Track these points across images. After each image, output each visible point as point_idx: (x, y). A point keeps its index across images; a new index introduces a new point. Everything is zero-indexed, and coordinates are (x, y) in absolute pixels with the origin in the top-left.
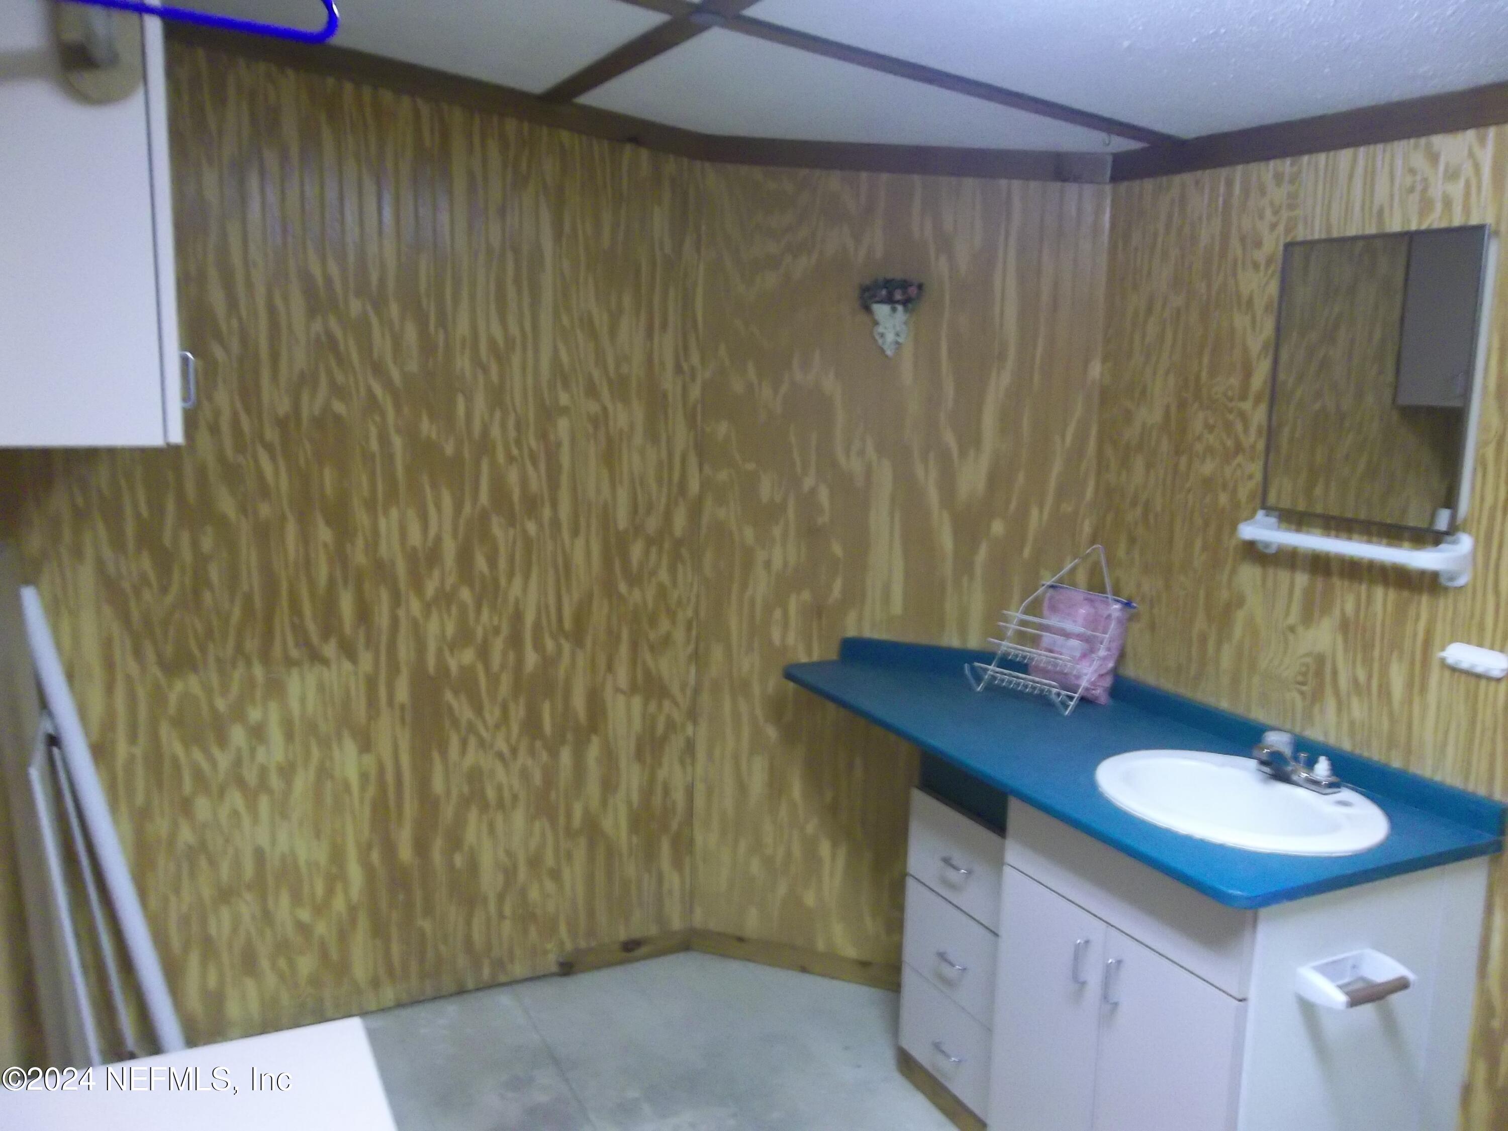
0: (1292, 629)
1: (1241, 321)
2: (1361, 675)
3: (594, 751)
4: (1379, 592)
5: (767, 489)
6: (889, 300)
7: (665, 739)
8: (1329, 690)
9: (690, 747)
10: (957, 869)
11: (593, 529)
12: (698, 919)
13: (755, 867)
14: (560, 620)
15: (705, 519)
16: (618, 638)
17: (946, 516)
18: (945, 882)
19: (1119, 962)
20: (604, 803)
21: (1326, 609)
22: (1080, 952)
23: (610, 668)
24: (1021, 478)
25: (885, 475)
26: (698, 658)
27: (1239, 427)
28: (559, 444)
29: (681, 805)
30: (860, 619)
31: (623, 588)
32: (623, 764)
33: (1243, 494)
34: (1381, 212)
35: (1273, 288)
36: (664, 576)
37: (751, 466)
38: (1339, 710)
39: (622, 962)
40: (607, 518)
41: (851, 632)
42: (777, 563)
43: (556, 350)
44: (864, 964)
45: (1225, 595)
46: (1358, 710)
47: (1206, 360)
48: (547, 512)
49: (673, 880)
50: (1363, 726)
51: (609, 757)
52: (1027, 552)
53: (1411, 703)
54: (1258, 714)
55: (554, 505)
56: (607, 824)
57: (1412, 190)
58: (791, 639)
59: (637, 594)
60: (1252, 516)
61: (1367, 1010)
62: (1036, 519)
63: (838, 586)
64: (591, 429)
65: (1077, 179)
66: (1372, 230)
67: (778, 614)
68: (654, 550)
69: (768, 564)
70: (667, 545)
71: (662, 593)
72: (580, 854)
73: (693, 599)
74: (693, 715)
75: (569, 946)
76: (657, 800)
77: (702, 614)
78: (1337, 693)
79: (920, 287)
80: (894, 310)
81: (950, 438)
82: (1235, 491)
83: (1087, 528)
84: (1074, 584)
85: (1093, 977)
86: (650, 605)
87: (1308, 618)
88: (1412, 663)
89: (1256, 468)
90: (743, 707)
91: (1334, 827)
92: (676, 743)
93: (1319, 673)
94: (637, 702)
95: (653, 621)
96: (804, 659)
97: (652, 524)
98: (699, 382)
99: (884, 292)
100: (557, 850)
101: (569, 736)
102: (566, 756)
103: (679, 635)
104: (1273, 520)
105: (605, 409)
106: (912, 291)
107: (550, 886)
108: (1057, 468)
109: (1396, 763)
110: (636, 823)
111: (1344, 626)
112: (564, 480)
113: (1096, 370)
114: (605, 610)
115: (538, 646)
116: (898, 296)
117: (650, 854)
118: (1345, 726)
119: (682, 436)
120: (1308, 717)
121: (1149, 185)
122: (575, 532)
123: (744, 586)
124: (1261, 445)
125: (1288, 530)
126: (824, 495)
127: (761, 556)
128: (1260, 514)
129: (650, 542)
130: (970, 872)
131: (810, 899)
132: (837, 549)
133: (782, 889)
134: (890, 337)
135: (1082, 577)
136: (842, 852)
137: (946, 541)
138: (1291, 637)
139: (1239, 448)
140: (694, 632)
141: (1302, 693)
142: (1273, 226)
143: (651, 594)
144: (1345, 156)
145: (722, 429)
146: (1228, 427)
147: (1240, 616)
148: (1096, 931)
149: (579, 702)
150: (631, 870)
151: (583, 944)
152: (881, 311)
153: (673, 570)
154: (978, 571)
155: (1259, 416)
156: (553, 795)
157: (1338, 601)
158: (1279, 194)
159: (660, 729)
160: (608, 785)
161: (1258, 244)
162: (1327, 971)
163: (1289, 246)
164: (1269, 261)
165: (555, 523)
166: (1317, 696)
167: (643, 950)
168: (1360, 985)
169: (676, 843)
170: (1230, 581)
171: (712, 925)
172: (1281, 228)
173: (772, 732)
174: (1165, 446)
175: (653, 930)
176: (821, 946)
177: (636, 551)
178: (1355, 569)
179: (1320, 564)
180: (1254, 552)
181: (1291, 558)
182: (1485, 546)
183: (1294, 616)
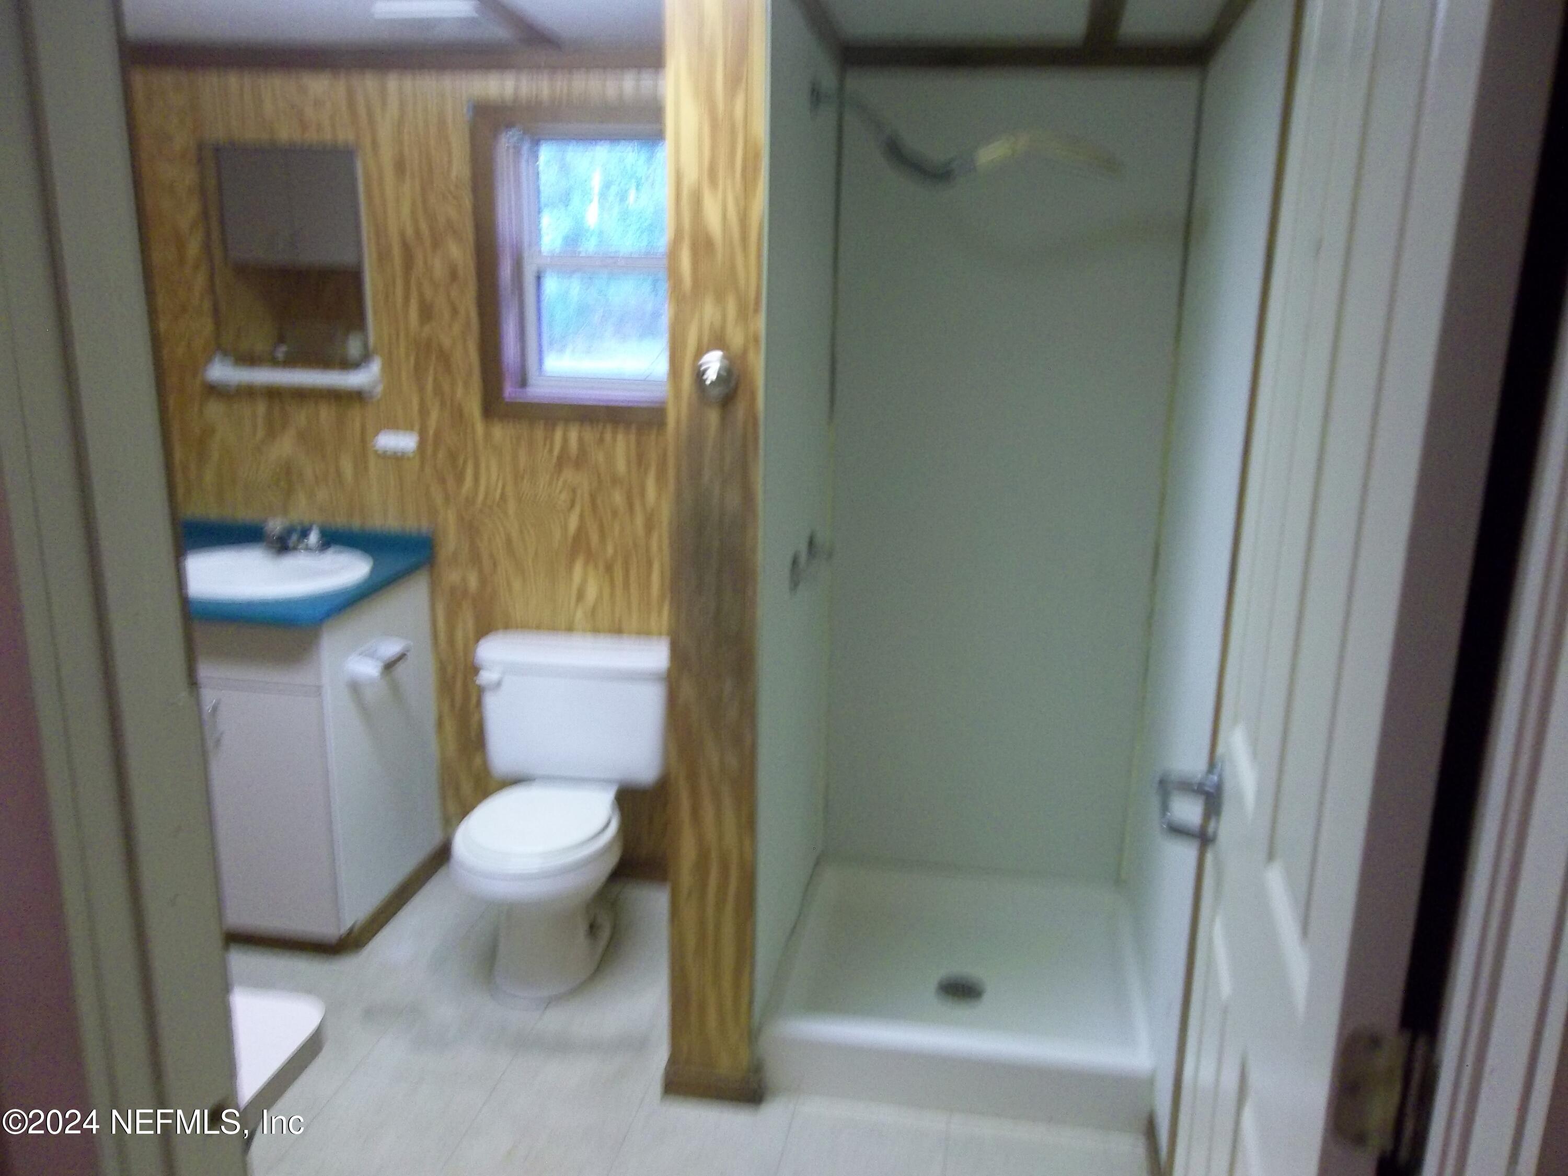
0: (260, 445)
2: (320, 469)
4: (323, 409)
8: (298, 485)
21: (285, 425)
33: (198, 342)
34: (271, 126)
45: (198, 428)
53: (359, 484)
57: (291, 113)
78: (304, 487)
82: (189, 344)
88: (356, 455)
89: (207, 321)
93: (288, 474)
104: (229, 361)
111: (301, 436)
124: (207, 303)
125: (243, 367)
128: (219, 359)
138: (260, 454)
142: (181, 127)
147: (214, 442)
157: (294, 419)
158: (179, 100)
161: (170, 139)
162: (366, 654)
163: (200, 146)
164: (185, 155)
170: (199, 416)
172: (188, 130)
178: (302, 395)
179: (274, 394)
180: (214, 391)
181: (249, 392)
182: (389, 367)
183: (260, 434)
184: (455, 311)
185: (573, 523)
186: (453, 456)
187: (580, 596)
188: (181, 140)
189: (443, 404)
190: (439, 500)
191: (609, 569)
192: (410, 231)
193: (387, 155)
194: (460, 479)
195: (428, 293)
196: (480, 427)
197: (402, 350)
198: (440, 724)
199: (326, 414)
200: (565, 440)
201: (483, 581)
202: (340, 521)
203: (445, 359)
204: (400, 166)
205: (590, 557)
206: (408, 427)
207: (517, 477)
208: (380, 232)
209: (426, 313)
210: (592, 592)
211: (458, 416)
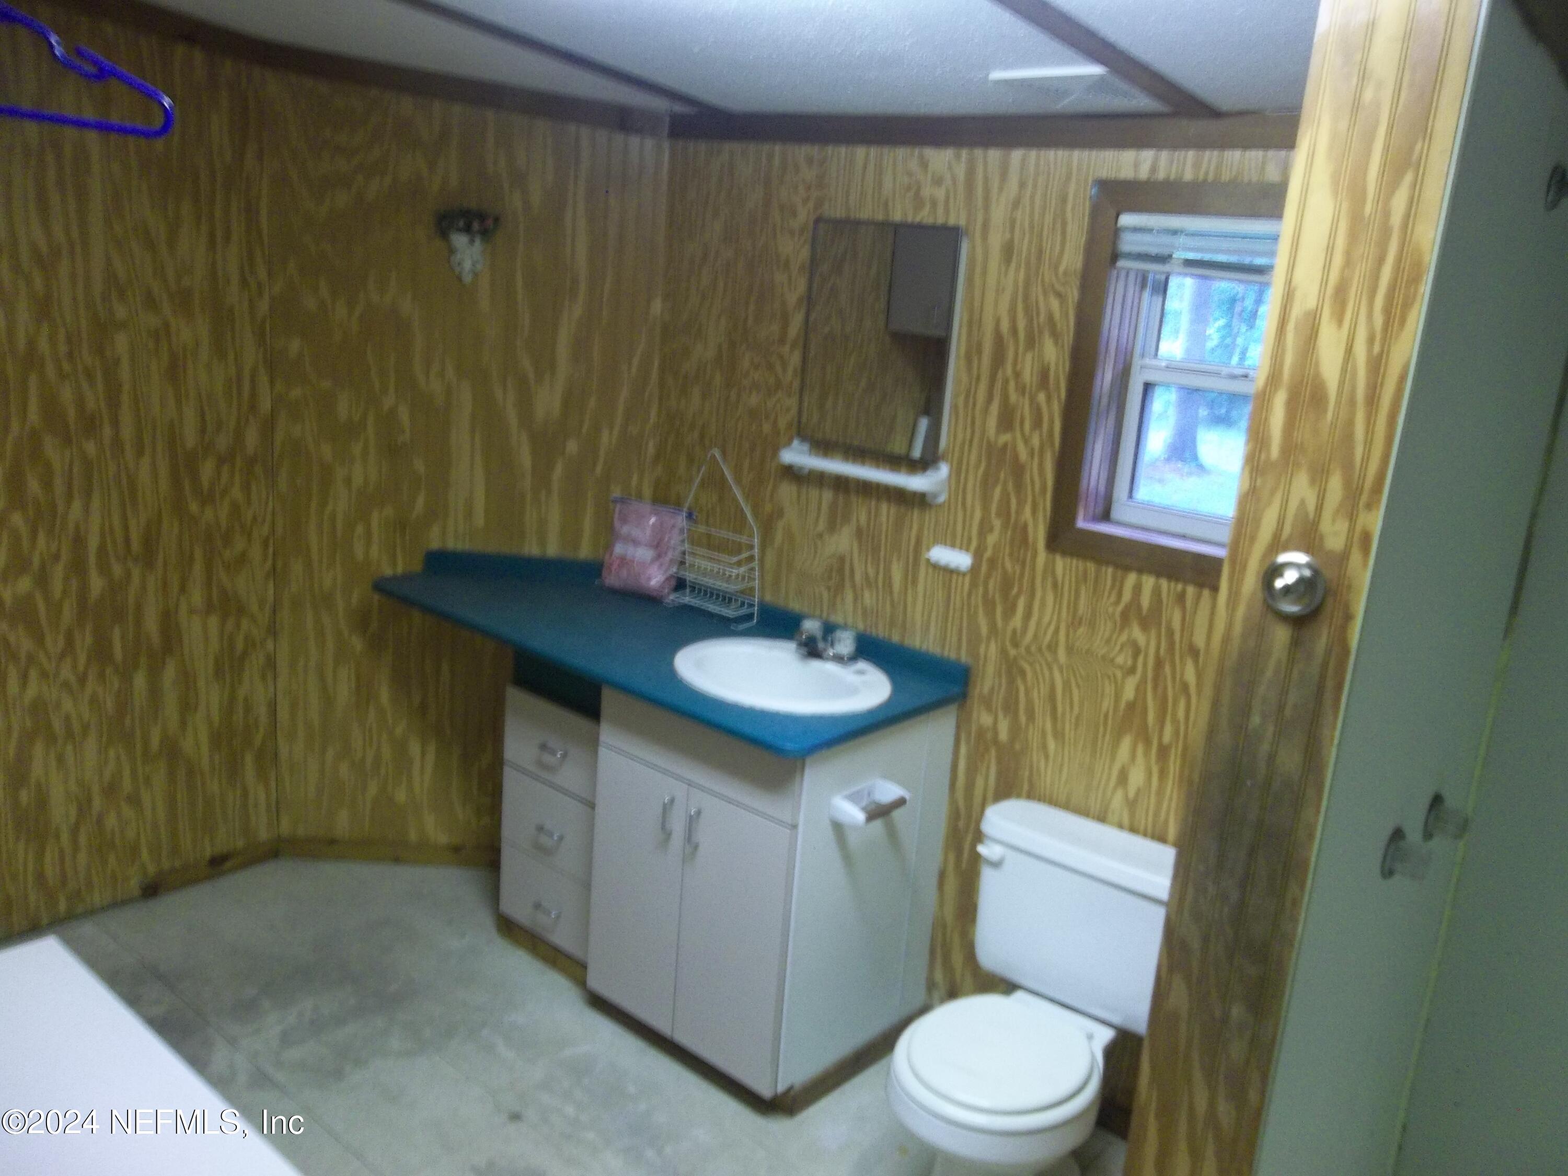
0: (820, 536)
1: (780, 277)
2: (871, 571)
3: (170, 673)
4: (884, 507)
5: (344, 407)
6: (468, 229)
7: (245, 654)
8: (848, 584)
9: (271, 663)
10: (553, 753)
11: (159, 448)
12: (285, 827)
13: (344, 769)
14: (127, 540)
15: (279, 436)
16: (191, 558)
17: (524, 438)
18: (541, 764)
19: (699, 813)
20: (183, 724)
21: (846, 519)
22: (667, 808)
23: (183, 589)
24: (592, 402)
25: (465, 396)
26: (277, 574)
27: (779, 368)
28: (117, 361)
29: (264, 719)
30: (444, 533)
31: (194, 507)
32: (201, 684)
33: (782, 423)
34: (886, 204)
35: (805, 253)
36: (237, 493)
37: (326, 384)
38: (855, 599)
39: (209, 878)
40: (173, 439)
41: (435, 544)
42: (358, 480)
43: (109, 262)
44: (456, 849)
45: (768, 508)
46: (868, 598)
47: (752, 307)
48: (107, 431)
49: (258, 794)
50: (872, 612)
51: (187, 678)
52: (599, 469)
53: (906, 594)
54: (795, 605)
55: (115, 423)
56: (187, 745)
57: (909, 188)
58: (374, 551)
59: (209, 514)
60: (789, 443)
61: (878, 824)
62: (607, 439)
63: (421, 501)
64: (151, 345)
65: (639, 131)
66: (880, 217)
67: (360, 529)
68: (225, 469)
69: (348, 481)
70: (239, 462)
71: (235, 509)
72: (159, 779)
73: (269, 518)
74: (273, 631)
75: (152, 869)
76: (239, 717)
77: (279, 530)
78: (854, 586)
79: (497, 220)
80: (472, 241)
81: (526, 364)
82: (775, 422)
83: (651, 449)
84: (640, 497)
85: (678, 826)
86: (224, 523)
87: (832, 527)
88: (908, 562)
89: (793, 402)
90: (326, 620)
91: (853, 691)
92: (257, 660)
93: (841, 570)
94: (213, 622)
95: (227, 540)
96: (388, 572)
97: (223, 442)
98: (266, 296)
99: (461, 224)
100: (134, 772)
101: (143, 660)
102: (140, 681)
103: (256, 553)
104: (806, 447)
105: (167, 325)
106: (490, 223)
107: (128, 812)
108: (624, 394)
109: (896, 638)
110: (216, 740)
111: (859, 533)
112: (125, 398)
113: (657, 306)
114: (176, 531)
115: (104, 569)
116: (476, 226)
117: (233, 769)
118: (860, 612)
119: (251, 355)
120: (833, 605)
121: (703, 147)
122: (140, 453)
123: (323, 504)
124: (796, 384)
125: (817, 455)
126: (404, 414)
127: (340, 473)
128: (796, 443)
129: (221, 461)
130: (564, 756)
131: (401, 796)
132: (419, 465)
133: (373, 789)
134: (467, 265)
135: (647, 492)
136: (432, 749)
137: (525, 458)
138: (819, 543)
139: (778, 385)
140: (271, 550)
141: (829, 588)
142: (806, 201)
143: (224, 512)
144: (860, 152)
145: (295, 345)
146: (770, 367)
147: (780, 525)
148: (679, 790)
149: (152, 625)
150: (214, 787)
151: (166, 865)
152: (459, 240)
153: (246, 487)
154: (555, 486)
155: (795, 359)
156: (128, 721)
157: (855, 514)
158: (809, 174)
159: (240, 646)
160: (187, 707)
161: (794, 214)
162: (852, 797)
163: (818, 221)
164: (802, 231)
165: (117, 442)
166: (838, 589)
167: (228, 864)
168: (873, 806)
169: (259, 757)
170: (772, 496)
171: (301, 832)
172: (811, 205)
173: (357, 644)
174: (718, 379)
175: (240, 844)
176: (413, 836)
177: (207, 469)
178: (867, 489)
179: (841, 484)
180: (791, 473)
181: (819, 479)
182: (957, 472)
183: (822, 526)
184: (1037, 423)
185: (1129, 693)
186: (1007, 584)
187: (1123, 779)
188: (804, 215)
189: (1005, 525)
190: (984, 630)
191: (1163, 752)
192: (1005, 326)
193: (996, 240)
194: (1010, 610)
195: (1013, 397)
196: (1042, 556)
197: (973, 457)
198: (942, 876)
199: (886, 512)
200: (1137, 589)
201: (1015, 730)
202: (881, 631)
203: (1018, 471)
204: (1008, 251)
205: (1144, 736)
206: (964, 546)
207: (1075, 622)
208: (974, 323)
209: (1007, 421)
210: (1136, 778)
211: (1022, 538)
